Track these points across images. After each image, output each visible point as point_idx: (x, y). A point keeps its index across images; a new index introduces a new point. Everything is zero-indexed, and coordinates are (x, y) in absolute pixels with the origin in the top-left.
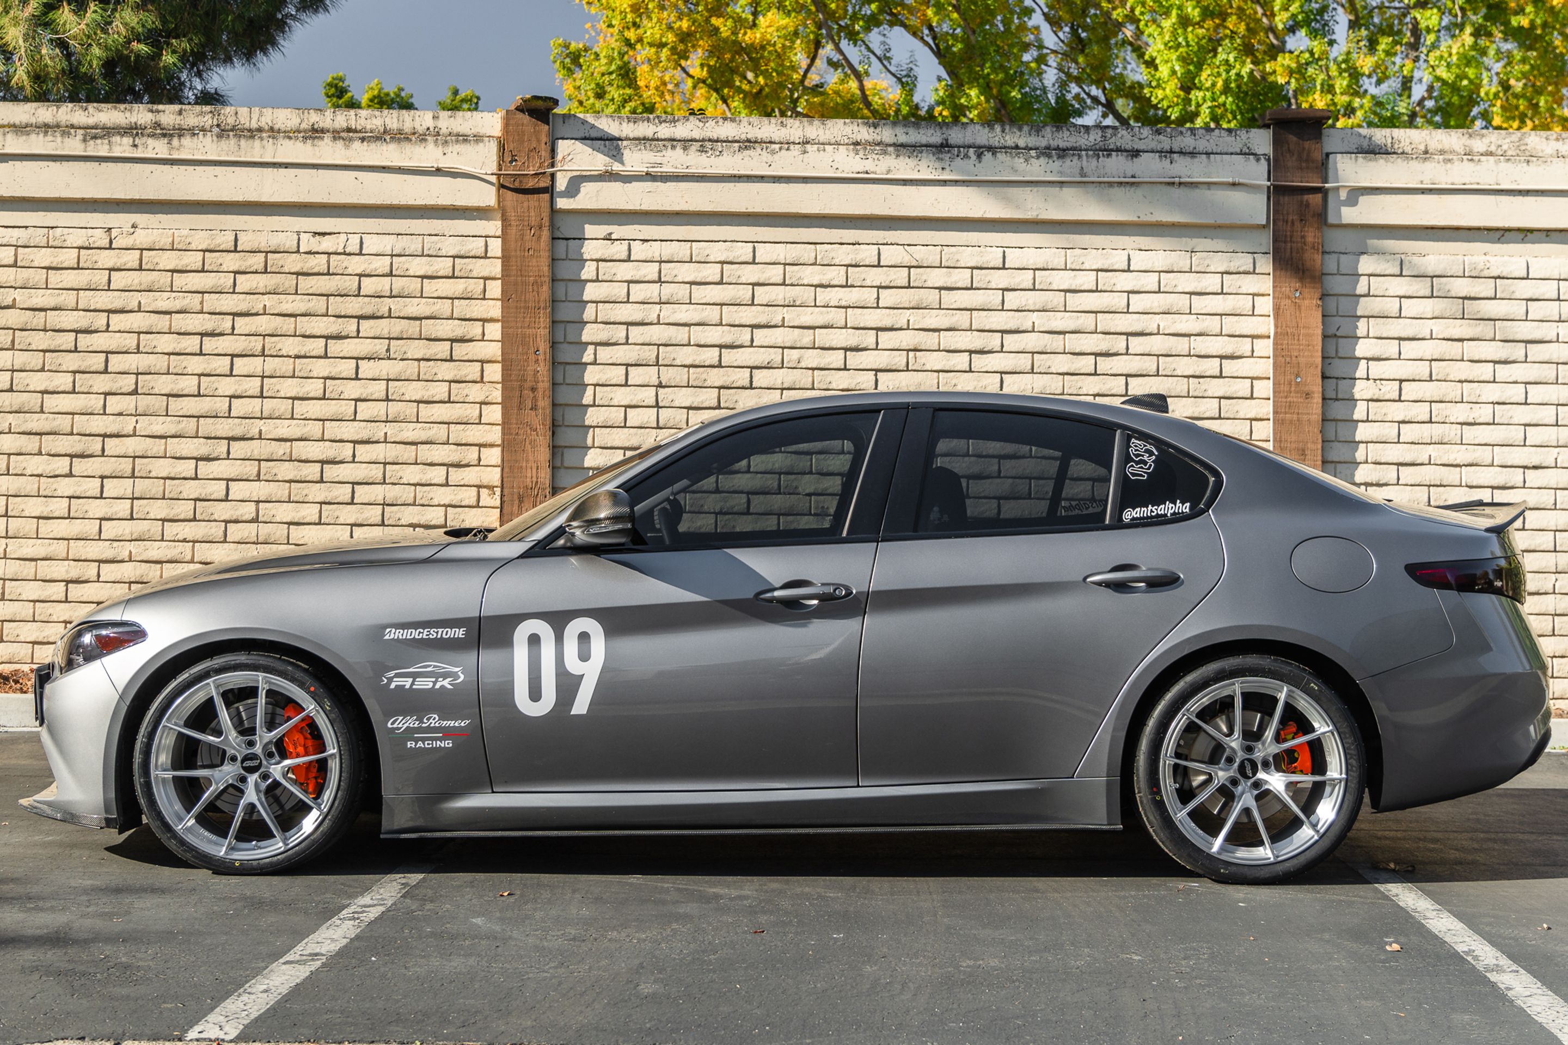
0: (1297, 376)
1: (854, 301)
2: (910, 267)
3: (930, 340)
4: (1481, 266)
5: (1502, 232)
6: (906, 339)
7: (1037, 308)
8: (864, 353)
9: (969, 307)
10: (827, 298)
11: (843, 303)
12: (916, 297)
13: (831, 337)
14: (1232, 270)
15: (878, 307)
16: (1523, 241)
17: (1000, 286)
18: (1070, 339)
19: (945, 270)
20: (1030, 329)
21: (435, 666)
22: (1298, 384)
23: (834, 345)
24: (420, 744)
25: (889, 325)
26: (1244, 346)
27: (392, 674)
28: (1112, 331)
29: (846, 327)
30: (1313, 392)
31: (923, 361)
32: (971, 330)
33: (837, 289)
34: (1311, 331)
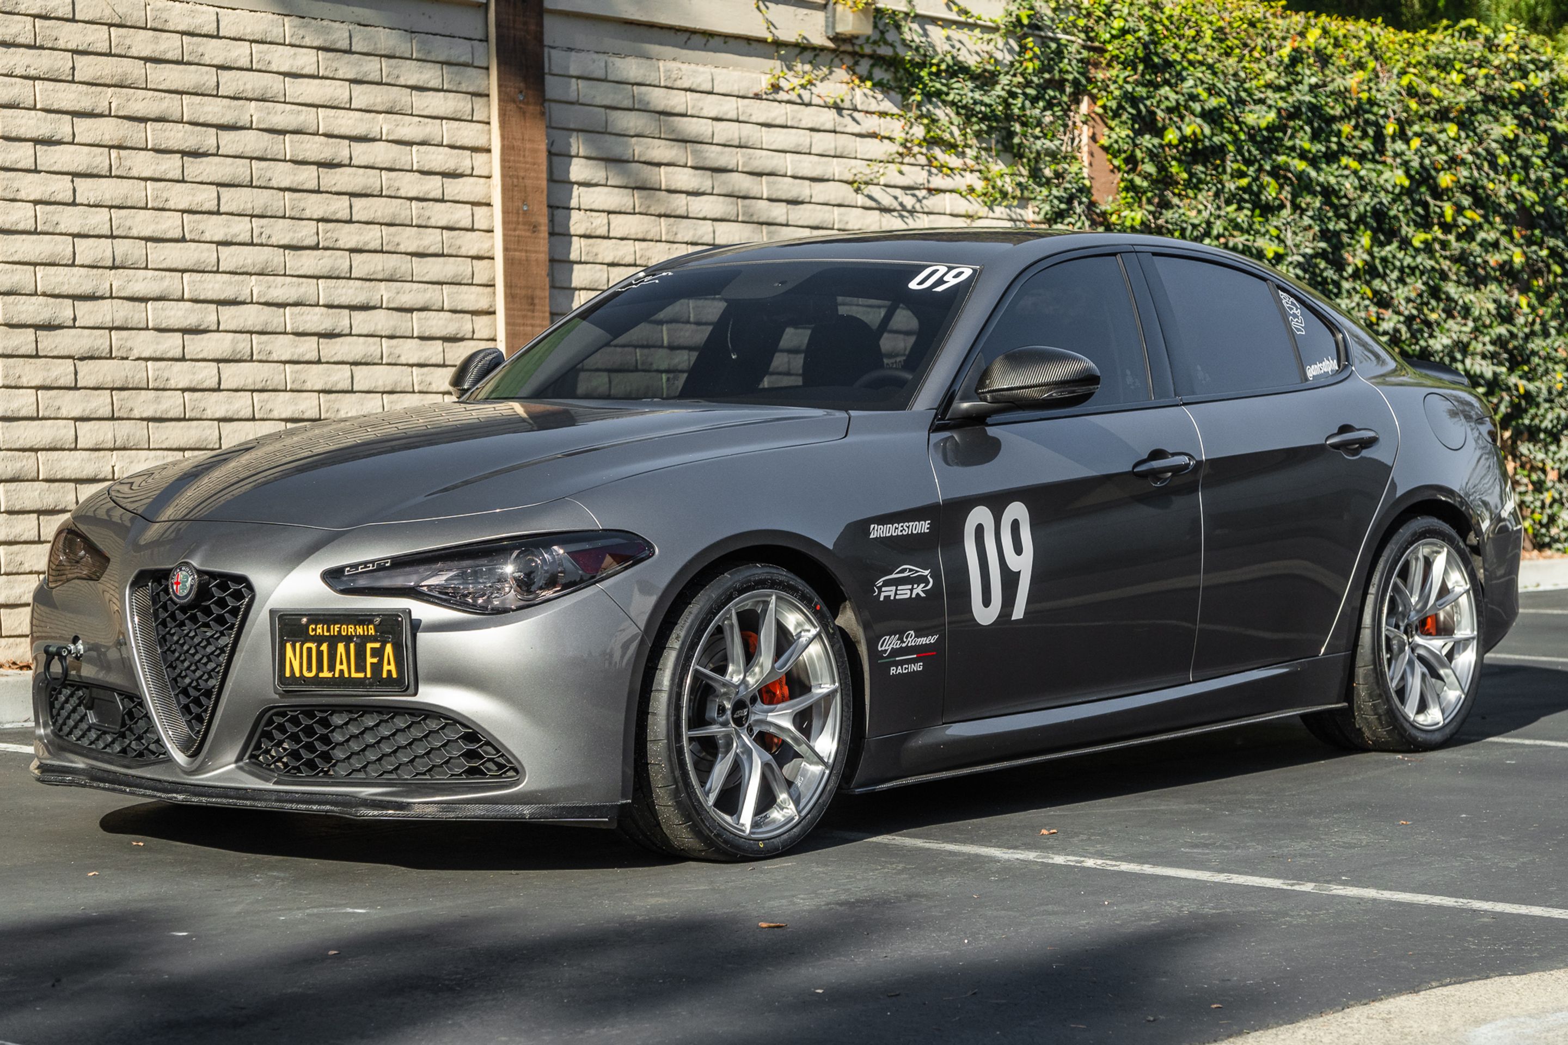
0: (524, 202)
1: (45, 69)
2: (110, 25)
3: (134, 133)
4: (674, 76)
5: (687, 35)
6: (108, 130)
7: (255, 95)
8: (58, 147)
9: (181, 89)
10: (12, 63)
11: (32, 72)
12: (120, 70)
13: (18, 121)
14: (453, 60)
15: (73, 82)
16: (705, 48)
17: (215, 62)
18: (291, 141)
19: (151, 33)
20: (248, 125)
21: (911, 570)
22: (525, 213)
23: (22, 132)
24: (899, 671)
25: (89, 109)
26: (463, 161)
27: (880, 583)
28: (336, 132)
29: (34, 108)
30: (540, 224)
31: (128, 163)
32: (182, 122)
33: (22, 50)
34: (536, 146)
